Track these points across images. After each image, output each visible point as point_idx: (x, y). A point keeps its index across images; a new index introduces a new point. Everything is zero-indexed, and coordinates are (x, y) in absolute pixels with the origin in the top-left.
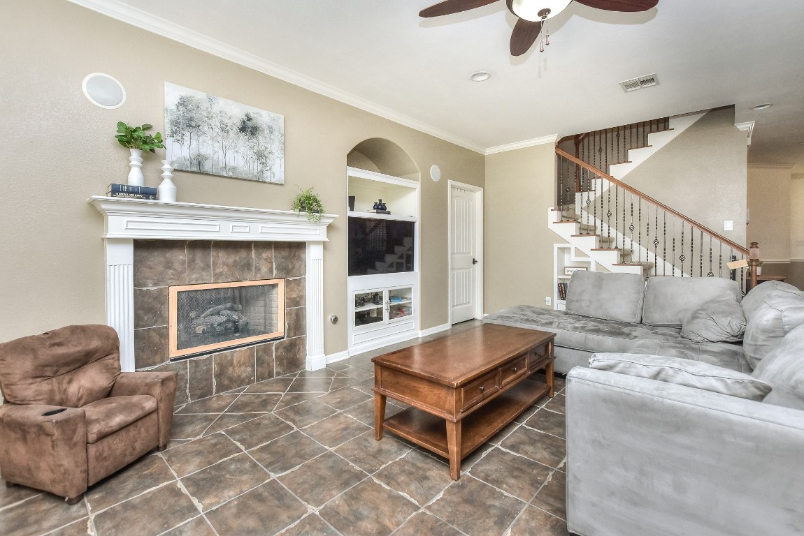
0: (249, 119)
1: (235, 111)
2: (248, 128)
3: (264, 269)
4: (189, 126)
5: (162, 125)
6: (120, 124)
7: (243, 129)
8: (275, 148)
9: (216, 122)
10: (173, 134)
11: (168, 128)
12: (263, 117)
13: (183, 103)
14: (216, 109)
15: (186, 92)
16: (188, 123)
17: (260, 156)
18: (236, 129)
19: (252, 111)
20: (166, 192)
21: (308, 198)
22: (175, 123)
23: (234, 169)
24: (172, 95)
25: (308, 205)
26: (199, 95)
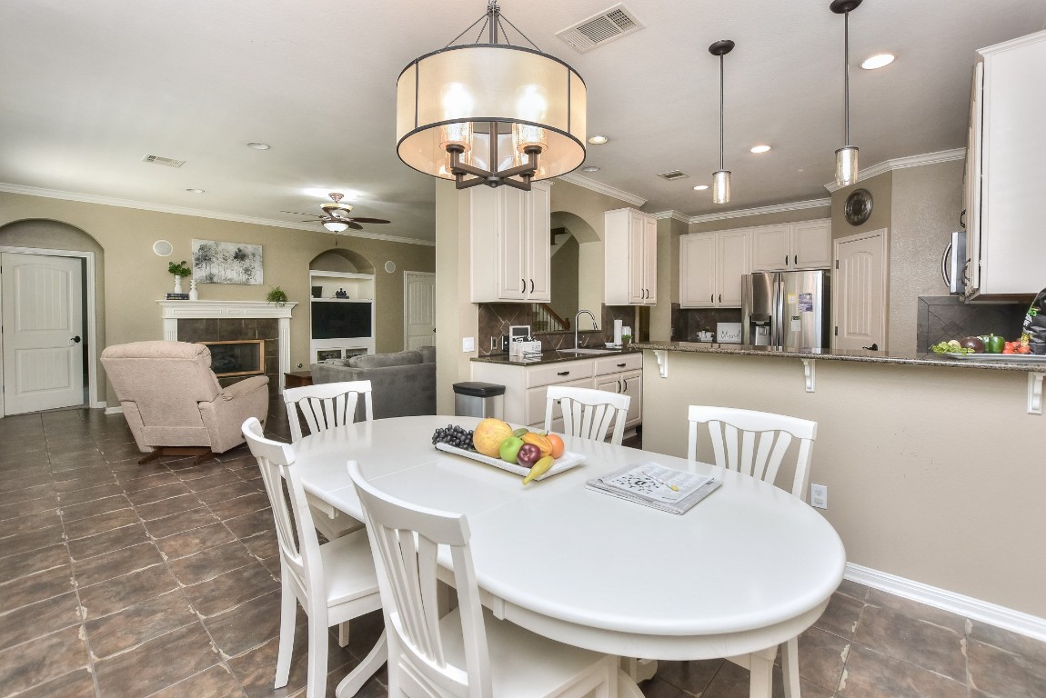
0: (240, 251)
1: (232, 248)
2: (240, 256)
3: (250, 334)
4: (205, 260)
5: (191, 260)
6: (171, 263)
7: (236, 257)
8: (257, 265)
9: (220, 256)
10: (197, 264)
11: (194, 262)
12: (249, 249)
13: (202, 248)
14: (220, 248)
15: (203, 242)
16: (204, 257)
17: (247, 271)
18: (231, 258)
19: (242, 246)
20: (193, 295)
21: (276, 293)
22: (198, 259)
23: (230, 280)
24: (195, 246)
25: (278, 297)
26: (210, 243)
